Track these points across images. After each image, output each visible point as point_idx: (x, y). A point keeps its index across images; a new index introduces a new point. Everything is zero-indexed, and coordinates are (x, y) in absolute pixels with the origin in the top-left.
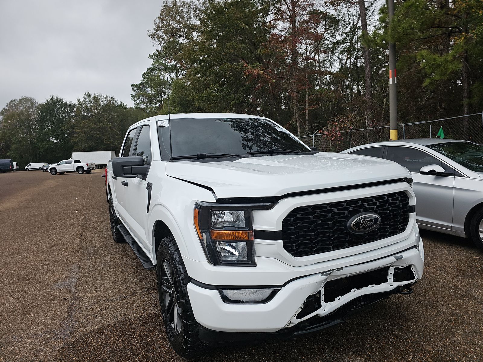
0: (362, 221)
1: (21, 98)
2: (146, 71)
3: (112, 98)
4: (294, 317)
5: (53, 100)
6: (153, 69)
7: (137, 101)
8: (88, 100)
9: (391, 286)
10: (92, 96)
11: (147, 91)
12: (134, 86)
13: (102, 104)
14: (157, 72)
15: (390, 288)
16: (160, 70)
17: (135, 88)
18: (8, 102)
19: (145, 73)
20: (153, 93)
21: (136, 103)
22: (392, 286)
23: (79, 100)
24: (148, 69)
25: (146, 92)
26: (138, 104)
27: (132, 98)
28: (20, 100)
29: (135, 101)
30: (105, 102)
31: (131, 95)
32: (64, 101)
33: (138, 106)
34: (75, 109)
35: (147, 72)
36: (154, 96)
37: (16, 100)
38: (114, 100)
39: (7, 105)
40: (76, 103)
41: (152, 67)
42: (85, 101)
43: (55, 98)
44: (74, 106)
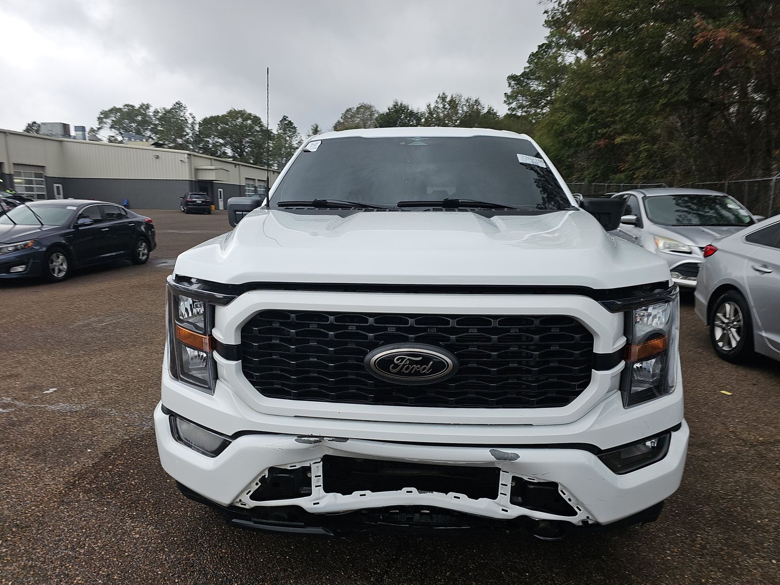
0: (398, 360)
1: (359, 106)
2: (535, 50)
3: (476, 101)
4: (247, 494)
5: (396, 108)
6: (548, 46)
7: (514, 105)
8: (441, 106)
9: (503, 510)
10: (448, 99)
11: (532, 87)
12: (512, 78)
13: (461, 112)
14: (554, 51)
15: (498, 514)
16: (559, 47)
17: (513, 82)
18: (344, 111)
19: (533, 55)
20: (540, 88)
21: (511, 107)
22: (507, 511)
23: (429, 106)
24: (540, 47)
25: (530, 87)
26: (513, 109)
27: (505, 99)
28: (357, 108)
29: (509, 104)
30: (465, 108)
31: (505, 94)
32: (410, 108)
33: (513, 113)
34: (423, 120)
35: (537, 52)
36: (543, 95)
37: (353, 108)
38: (479, 104)
39: (341, 116)
40: (426, 112)
41: (547, 42)
42: (438, 108)
43: (399, 104)
44: (422, 115)
